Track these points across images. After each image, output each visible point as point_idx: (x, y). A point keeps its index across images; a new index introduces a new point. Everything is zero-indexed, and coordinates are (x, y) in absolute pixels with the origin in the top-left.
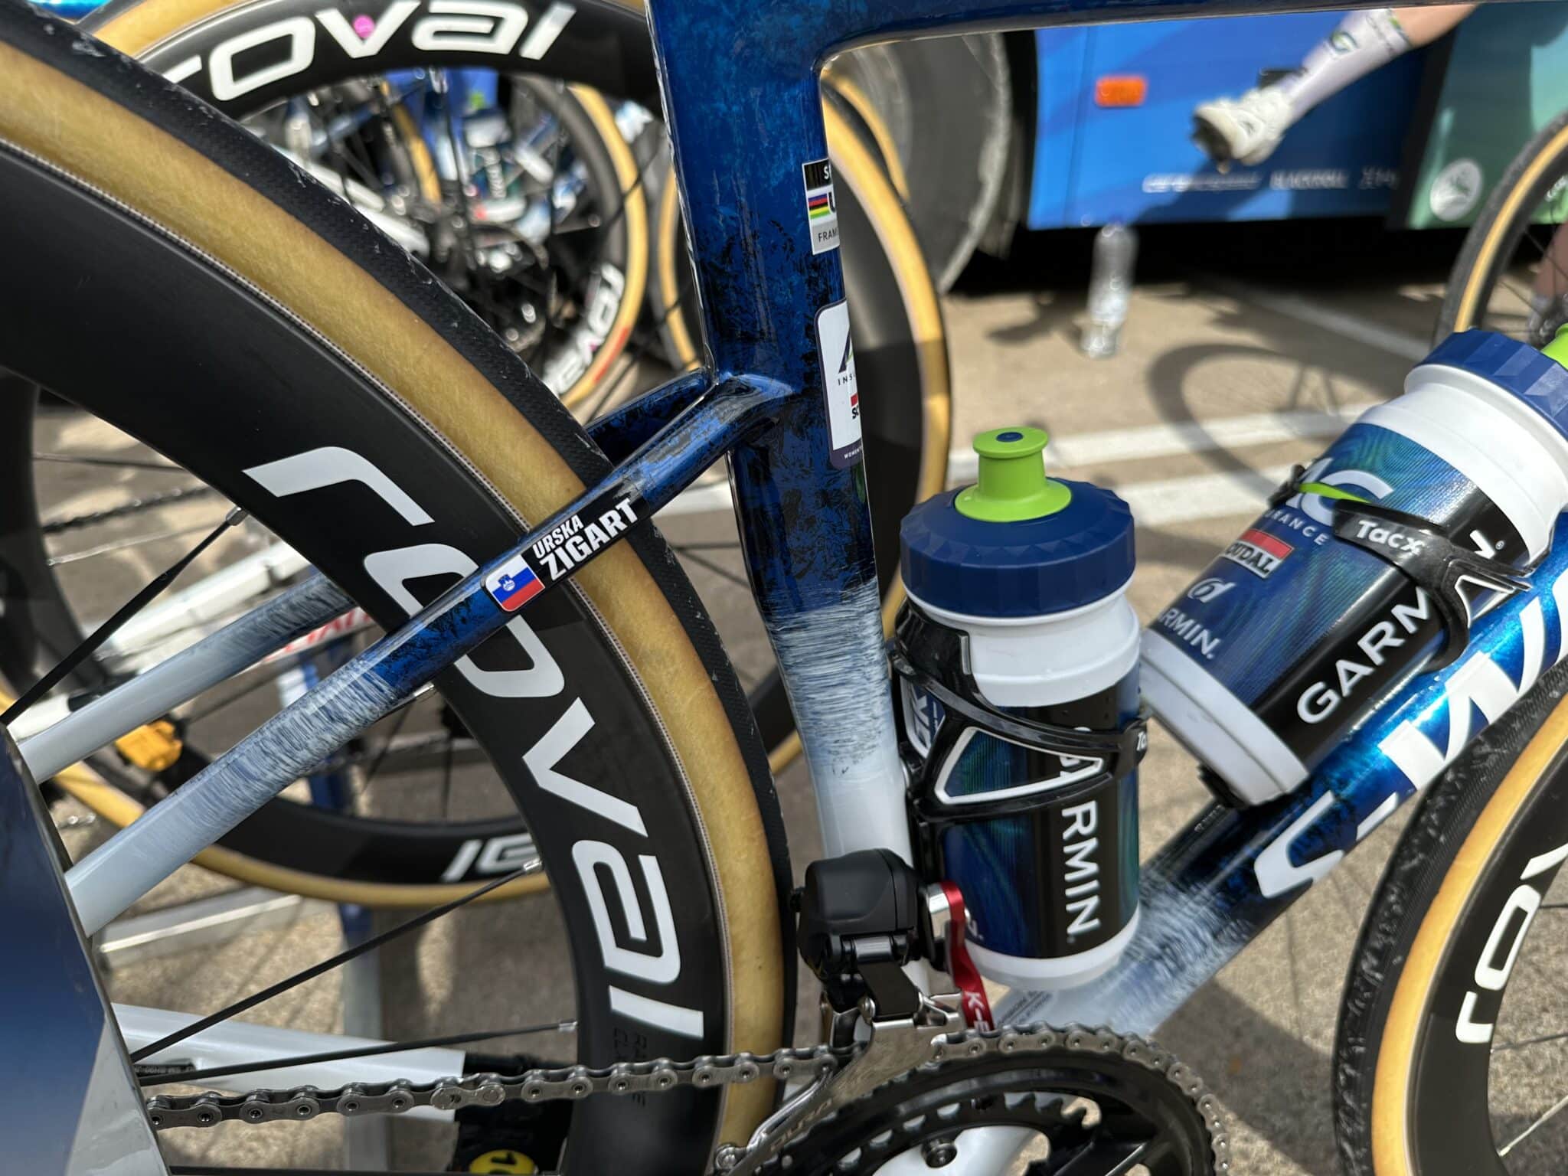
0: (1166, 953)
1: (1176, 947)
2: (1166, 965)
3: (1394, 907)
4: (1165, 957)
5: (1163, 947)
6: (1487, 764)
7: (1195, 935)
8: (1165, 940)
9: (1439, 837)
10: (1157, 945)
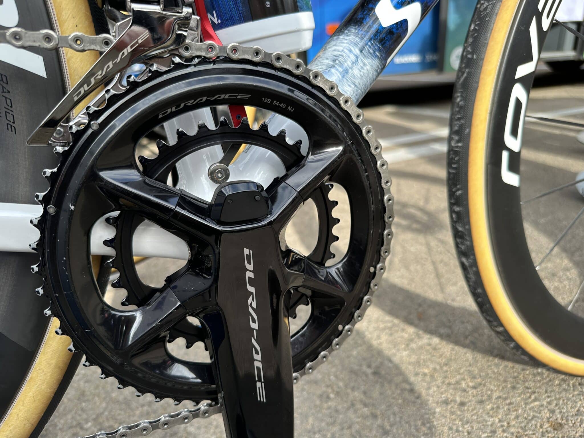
0: (336, 64)
1: (340, 59)
2: (337, 70)
3: (460, 103)
4: (336, 66)
5: (334, 61)
6: (488, 11)
7: (350, 51)
8: (335, 57)
9: (473, 56)
10: (331, 61)
